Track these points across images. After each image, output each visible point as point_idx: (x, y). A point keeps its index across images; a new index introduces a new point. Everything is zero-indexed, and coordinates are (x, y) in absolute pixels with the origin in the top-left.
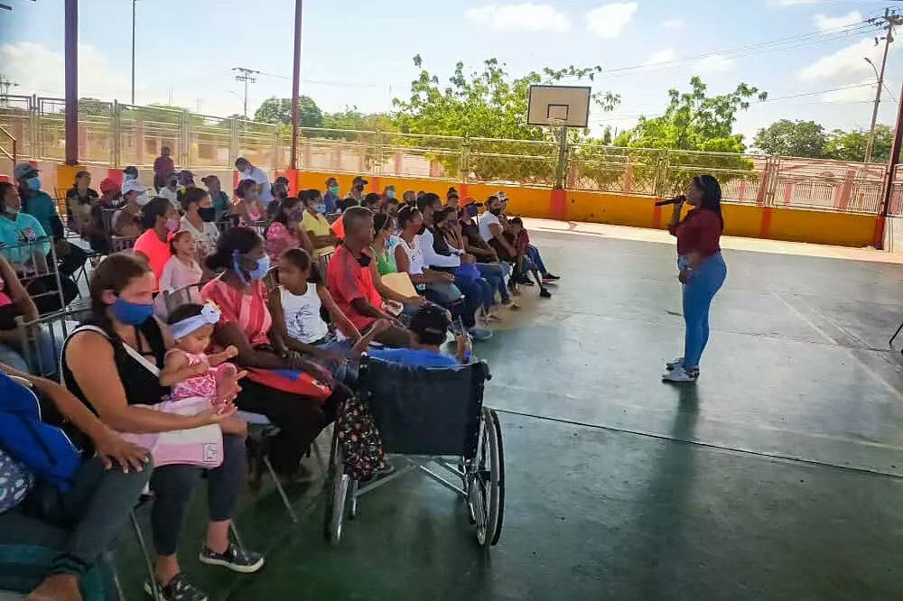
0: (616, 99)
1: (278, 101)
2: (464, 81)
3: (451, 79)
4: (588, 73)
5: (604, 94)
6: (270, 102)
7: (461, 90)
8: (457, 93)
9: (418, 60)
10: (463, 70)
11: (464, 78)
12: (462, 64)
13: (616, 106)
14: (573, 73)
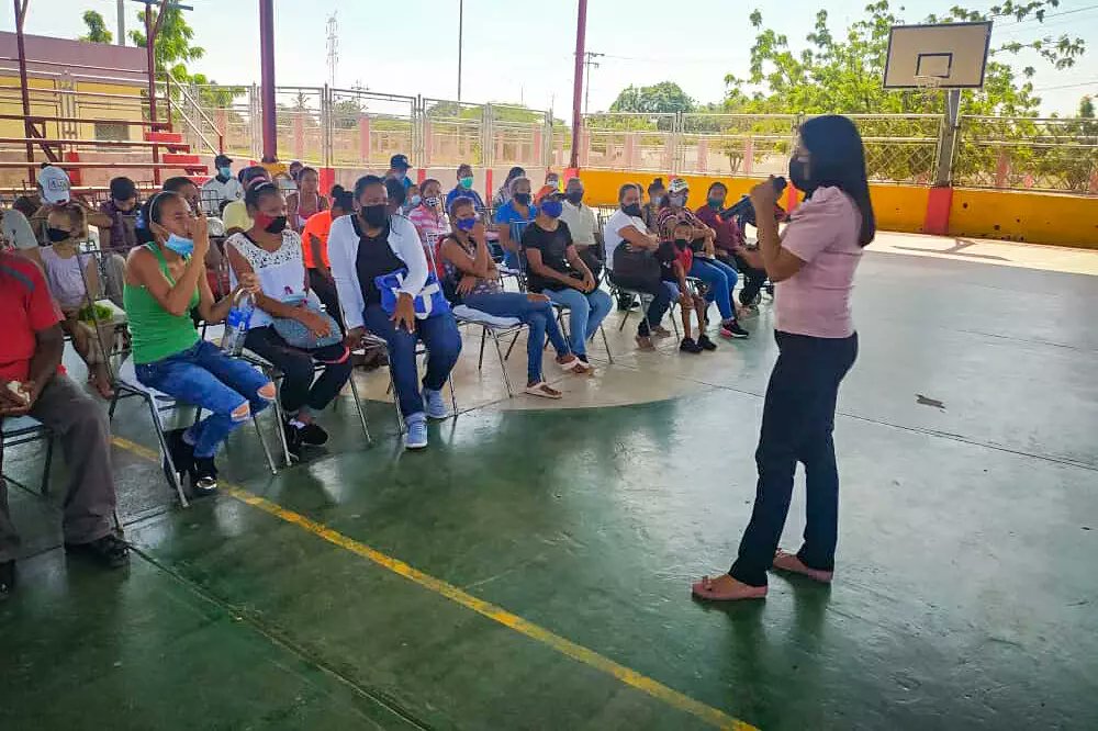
0: (1076, 48)
1: (636, 90)
2: (830, 38)
3: (809, 38)
4: (1034, 10)
5: (1056, 39)
6: (627, 92)
7: (825, 50)
8: (819, 56)
9: (756, 18)
10: (829, 24)
11: (830, 33)
12: (825, 13)
13: (1077, 57)
14: (1008, 11)
